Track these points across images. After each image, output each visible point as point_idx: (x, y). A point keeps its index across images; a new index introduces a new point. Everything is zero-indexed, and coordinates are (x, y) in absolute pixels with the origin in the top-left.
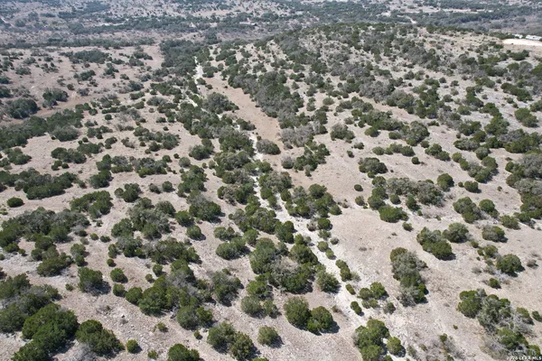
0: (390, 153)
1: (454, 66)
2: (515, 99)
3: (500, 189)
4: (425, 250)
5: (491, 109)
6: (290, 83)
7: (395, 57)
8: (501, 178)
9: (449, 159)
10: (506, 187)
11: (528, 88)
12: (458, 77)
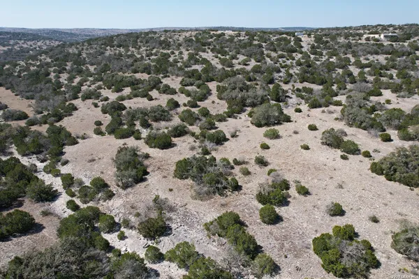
0: (130, 99)
1: (180, 45)
2: (219, 55)
3: (213, 102)
4: (151, 147)
5: (205, 61)
6: (52, 75)
7: (140, 47)
8: (214, 97)
9: (176, 93)
10: (217, 101)
11: (227, 49)
12: (183, 50)
